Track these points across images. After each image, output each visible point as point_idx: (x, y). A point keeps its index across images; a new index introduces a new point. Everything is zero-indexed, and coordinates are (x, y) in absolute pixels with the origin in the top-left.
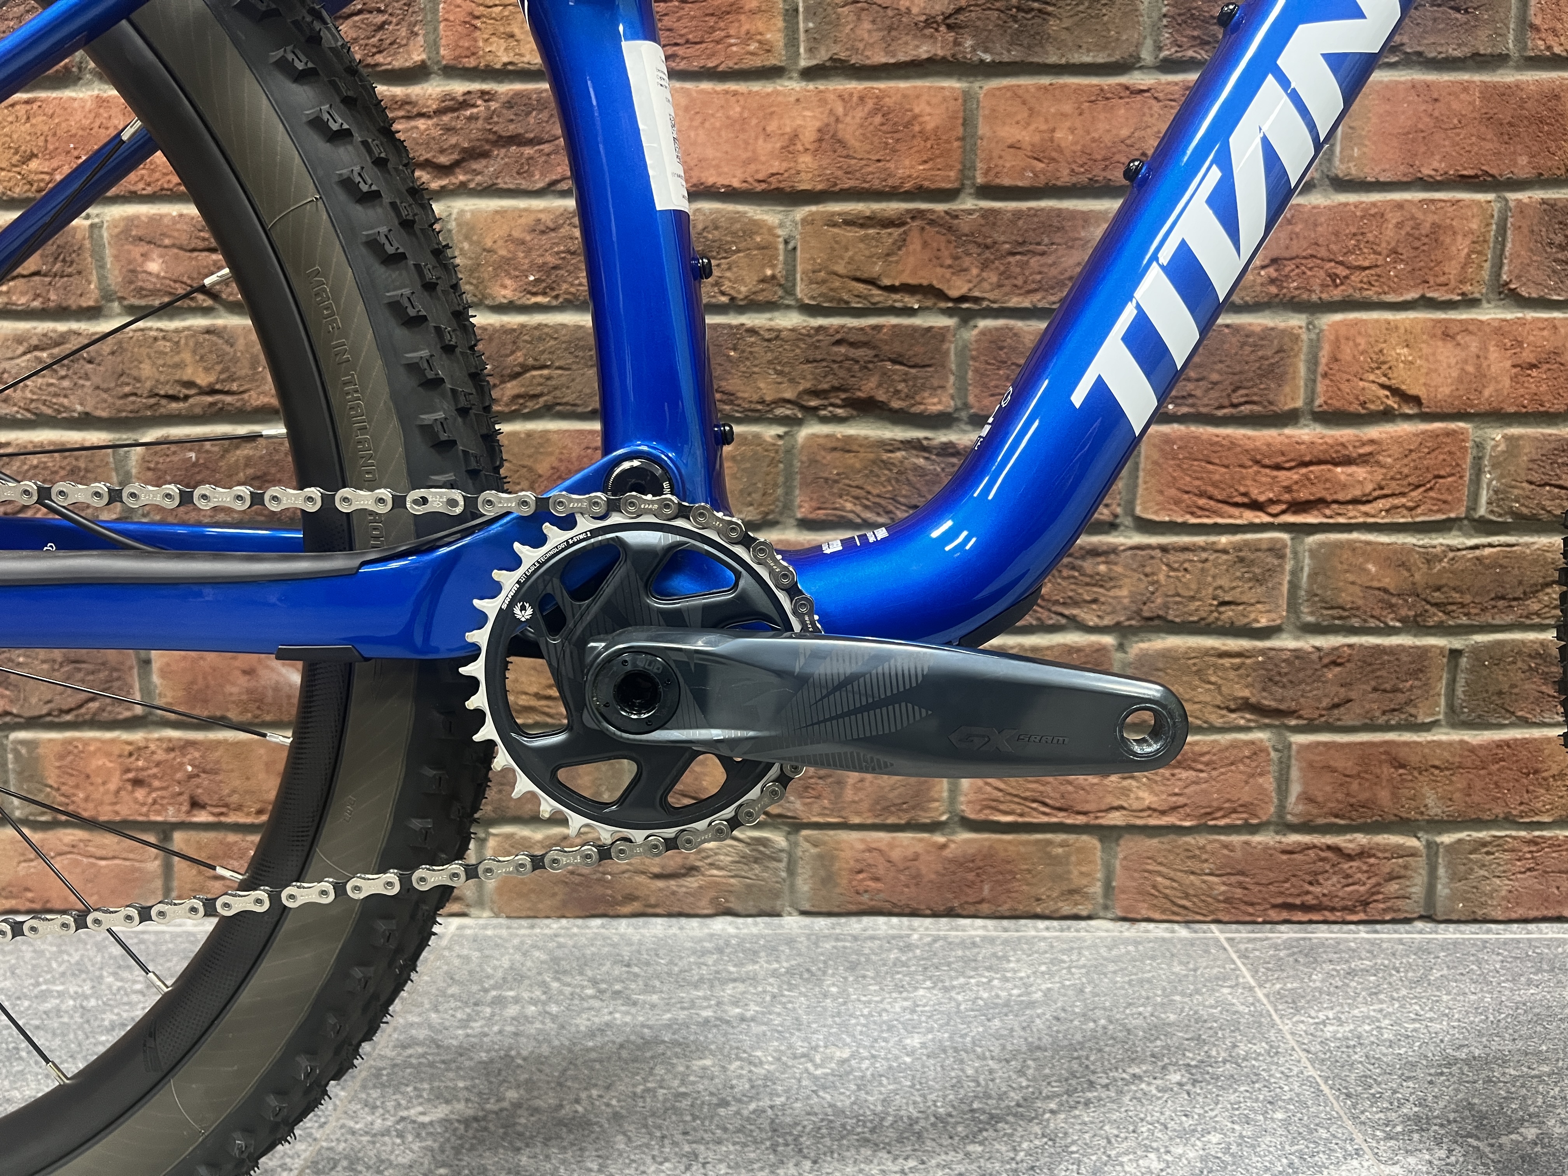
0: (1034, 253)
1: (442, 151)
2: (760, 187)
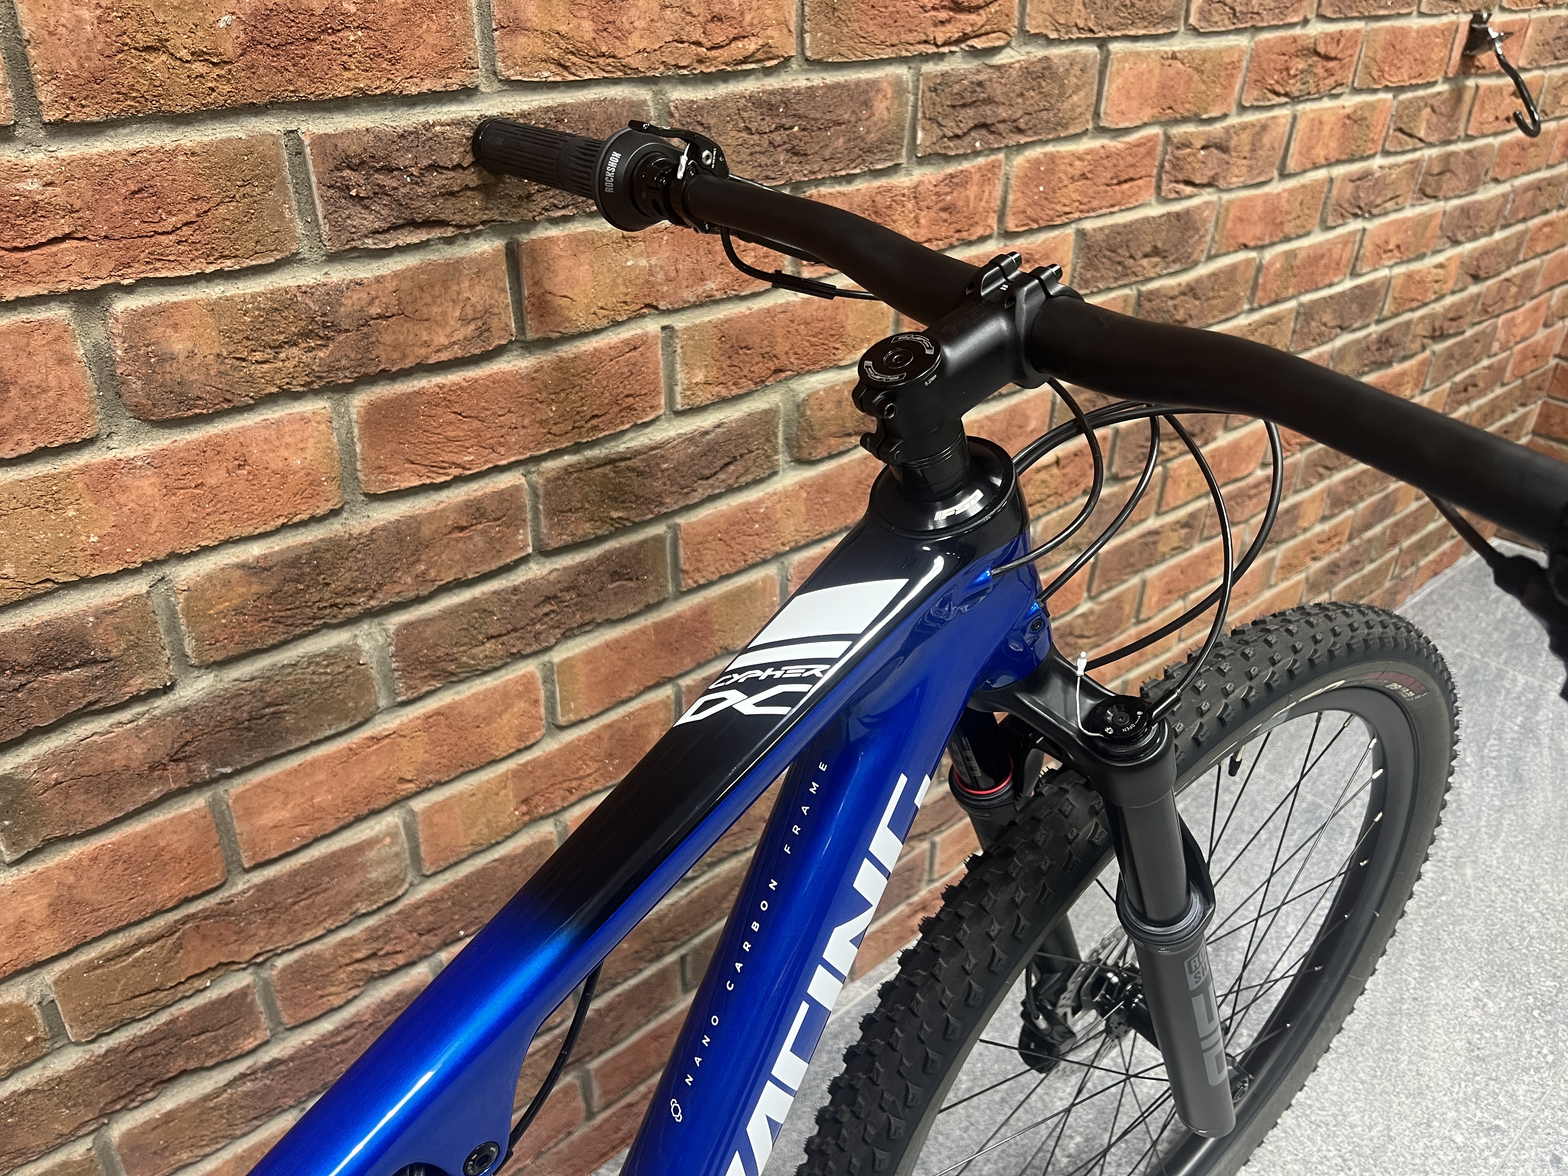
0: (317, 894)
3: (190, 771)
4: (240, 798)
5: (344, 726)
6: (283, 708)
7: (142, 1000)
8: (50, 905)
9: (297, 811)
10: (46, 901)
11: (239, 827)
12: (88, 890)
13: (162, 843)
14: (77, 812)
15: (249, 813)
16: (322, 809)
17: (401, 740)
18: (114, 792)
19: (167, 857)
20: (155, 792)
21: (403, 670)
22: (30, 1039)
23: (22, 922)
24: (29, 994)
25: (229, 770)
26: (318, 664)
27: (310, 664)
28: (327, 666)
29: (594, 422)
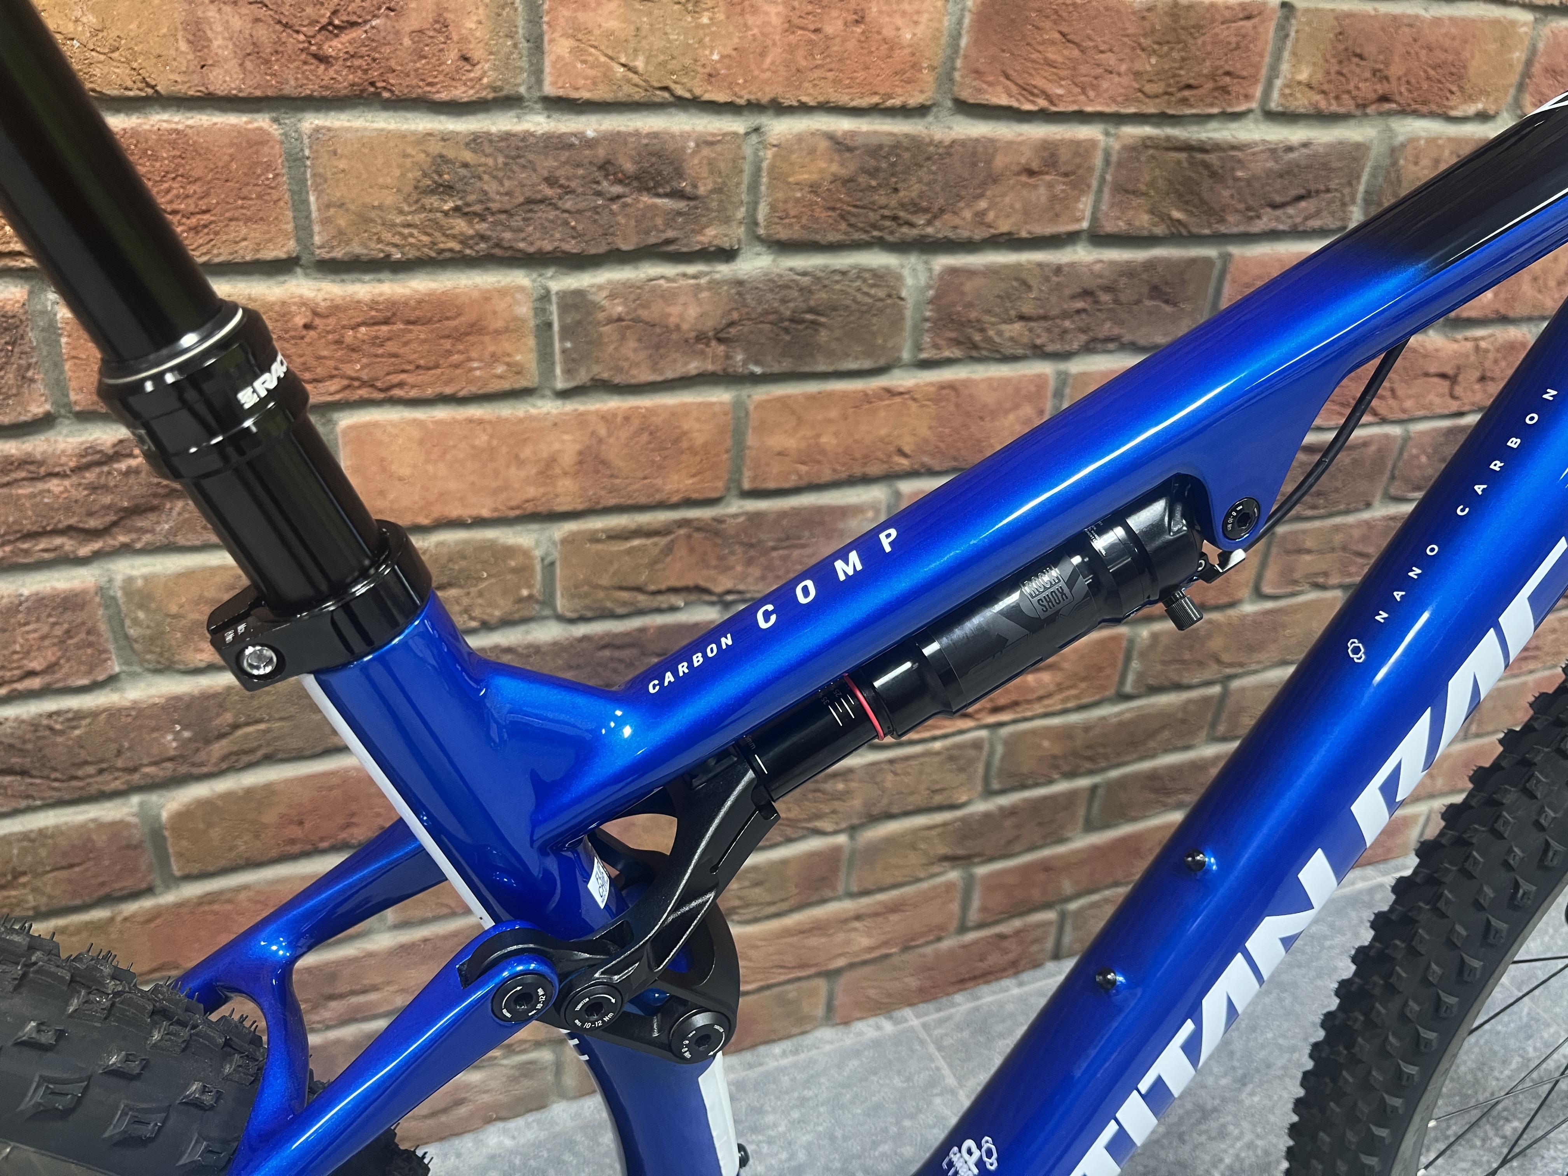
0: (795, 546)
1: (90, 514)
2: (513, 514)
3: (728, 357)
4: (761, 406)
5: (867, 364)
6: (823, 319)
7: (625, 595)
8: (580, 453)
9: (803, 445)
10: (578, 447)
11: (751, 440)
12: (613, 451)
13: (686, 427)
14: (627, 359)
15: (763, 428)
16: (823, 452)
17: (910, 402)
18: (662, 351)
19: (685, 444)
20: (693, 367)
21: (935, 323)
22: (525, 592)
23: (552, 461)
24: (538, 544)
25: (758, 370)
26: (865, 281)
27: (858, 277)
28: (872, 286)
29: (1186, 93)
